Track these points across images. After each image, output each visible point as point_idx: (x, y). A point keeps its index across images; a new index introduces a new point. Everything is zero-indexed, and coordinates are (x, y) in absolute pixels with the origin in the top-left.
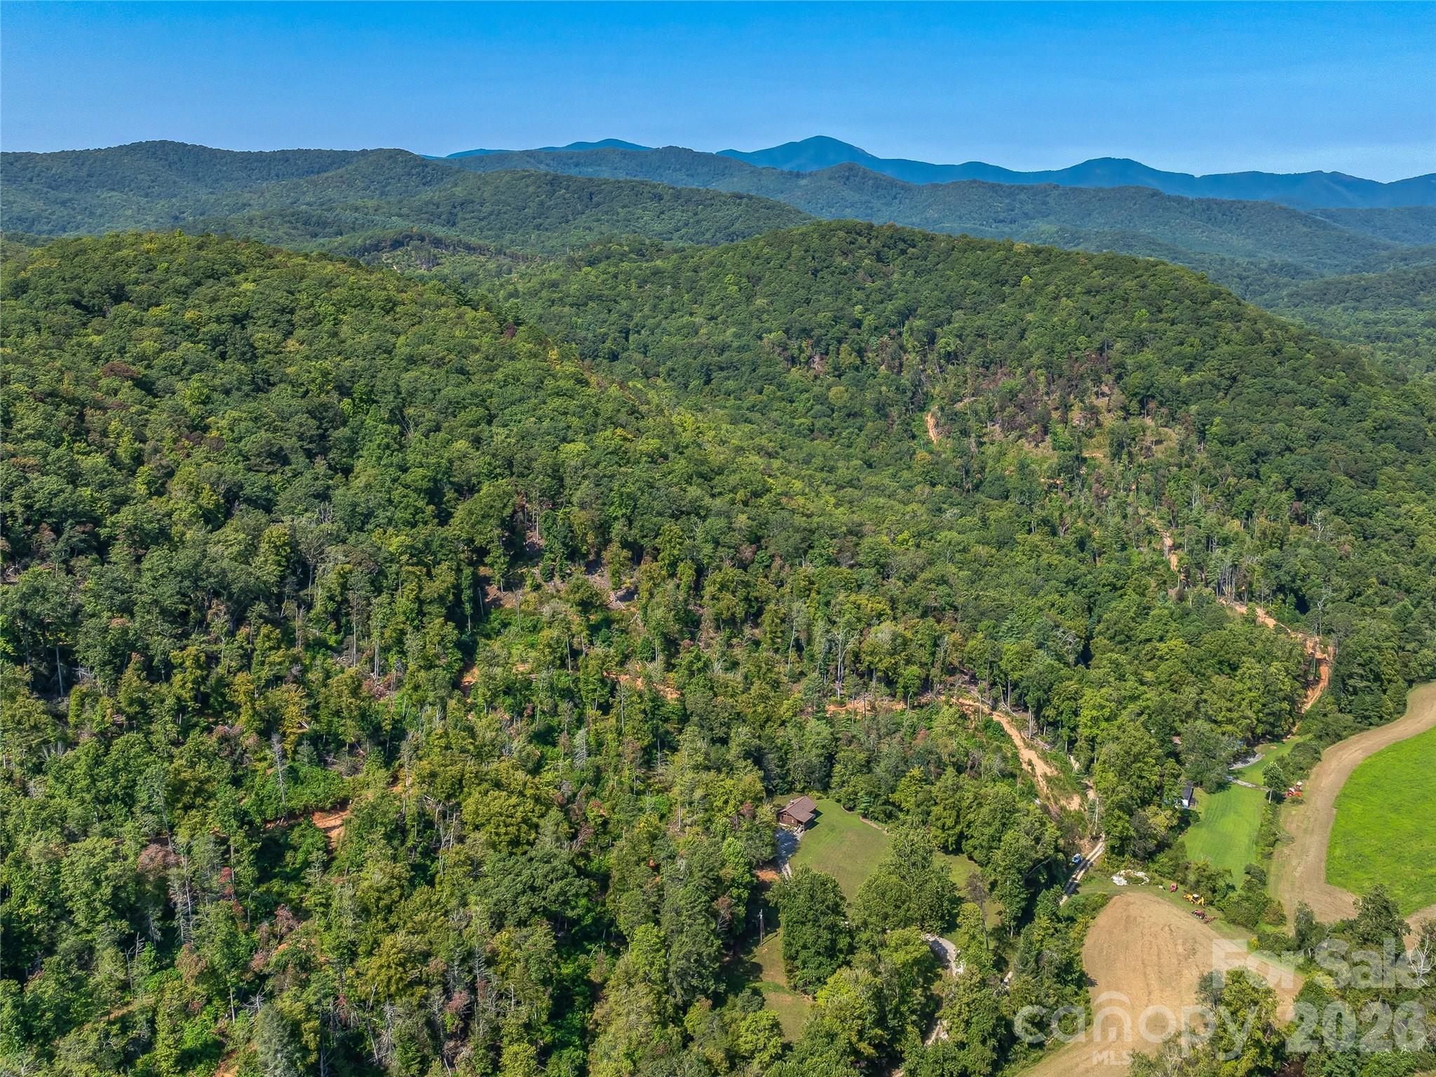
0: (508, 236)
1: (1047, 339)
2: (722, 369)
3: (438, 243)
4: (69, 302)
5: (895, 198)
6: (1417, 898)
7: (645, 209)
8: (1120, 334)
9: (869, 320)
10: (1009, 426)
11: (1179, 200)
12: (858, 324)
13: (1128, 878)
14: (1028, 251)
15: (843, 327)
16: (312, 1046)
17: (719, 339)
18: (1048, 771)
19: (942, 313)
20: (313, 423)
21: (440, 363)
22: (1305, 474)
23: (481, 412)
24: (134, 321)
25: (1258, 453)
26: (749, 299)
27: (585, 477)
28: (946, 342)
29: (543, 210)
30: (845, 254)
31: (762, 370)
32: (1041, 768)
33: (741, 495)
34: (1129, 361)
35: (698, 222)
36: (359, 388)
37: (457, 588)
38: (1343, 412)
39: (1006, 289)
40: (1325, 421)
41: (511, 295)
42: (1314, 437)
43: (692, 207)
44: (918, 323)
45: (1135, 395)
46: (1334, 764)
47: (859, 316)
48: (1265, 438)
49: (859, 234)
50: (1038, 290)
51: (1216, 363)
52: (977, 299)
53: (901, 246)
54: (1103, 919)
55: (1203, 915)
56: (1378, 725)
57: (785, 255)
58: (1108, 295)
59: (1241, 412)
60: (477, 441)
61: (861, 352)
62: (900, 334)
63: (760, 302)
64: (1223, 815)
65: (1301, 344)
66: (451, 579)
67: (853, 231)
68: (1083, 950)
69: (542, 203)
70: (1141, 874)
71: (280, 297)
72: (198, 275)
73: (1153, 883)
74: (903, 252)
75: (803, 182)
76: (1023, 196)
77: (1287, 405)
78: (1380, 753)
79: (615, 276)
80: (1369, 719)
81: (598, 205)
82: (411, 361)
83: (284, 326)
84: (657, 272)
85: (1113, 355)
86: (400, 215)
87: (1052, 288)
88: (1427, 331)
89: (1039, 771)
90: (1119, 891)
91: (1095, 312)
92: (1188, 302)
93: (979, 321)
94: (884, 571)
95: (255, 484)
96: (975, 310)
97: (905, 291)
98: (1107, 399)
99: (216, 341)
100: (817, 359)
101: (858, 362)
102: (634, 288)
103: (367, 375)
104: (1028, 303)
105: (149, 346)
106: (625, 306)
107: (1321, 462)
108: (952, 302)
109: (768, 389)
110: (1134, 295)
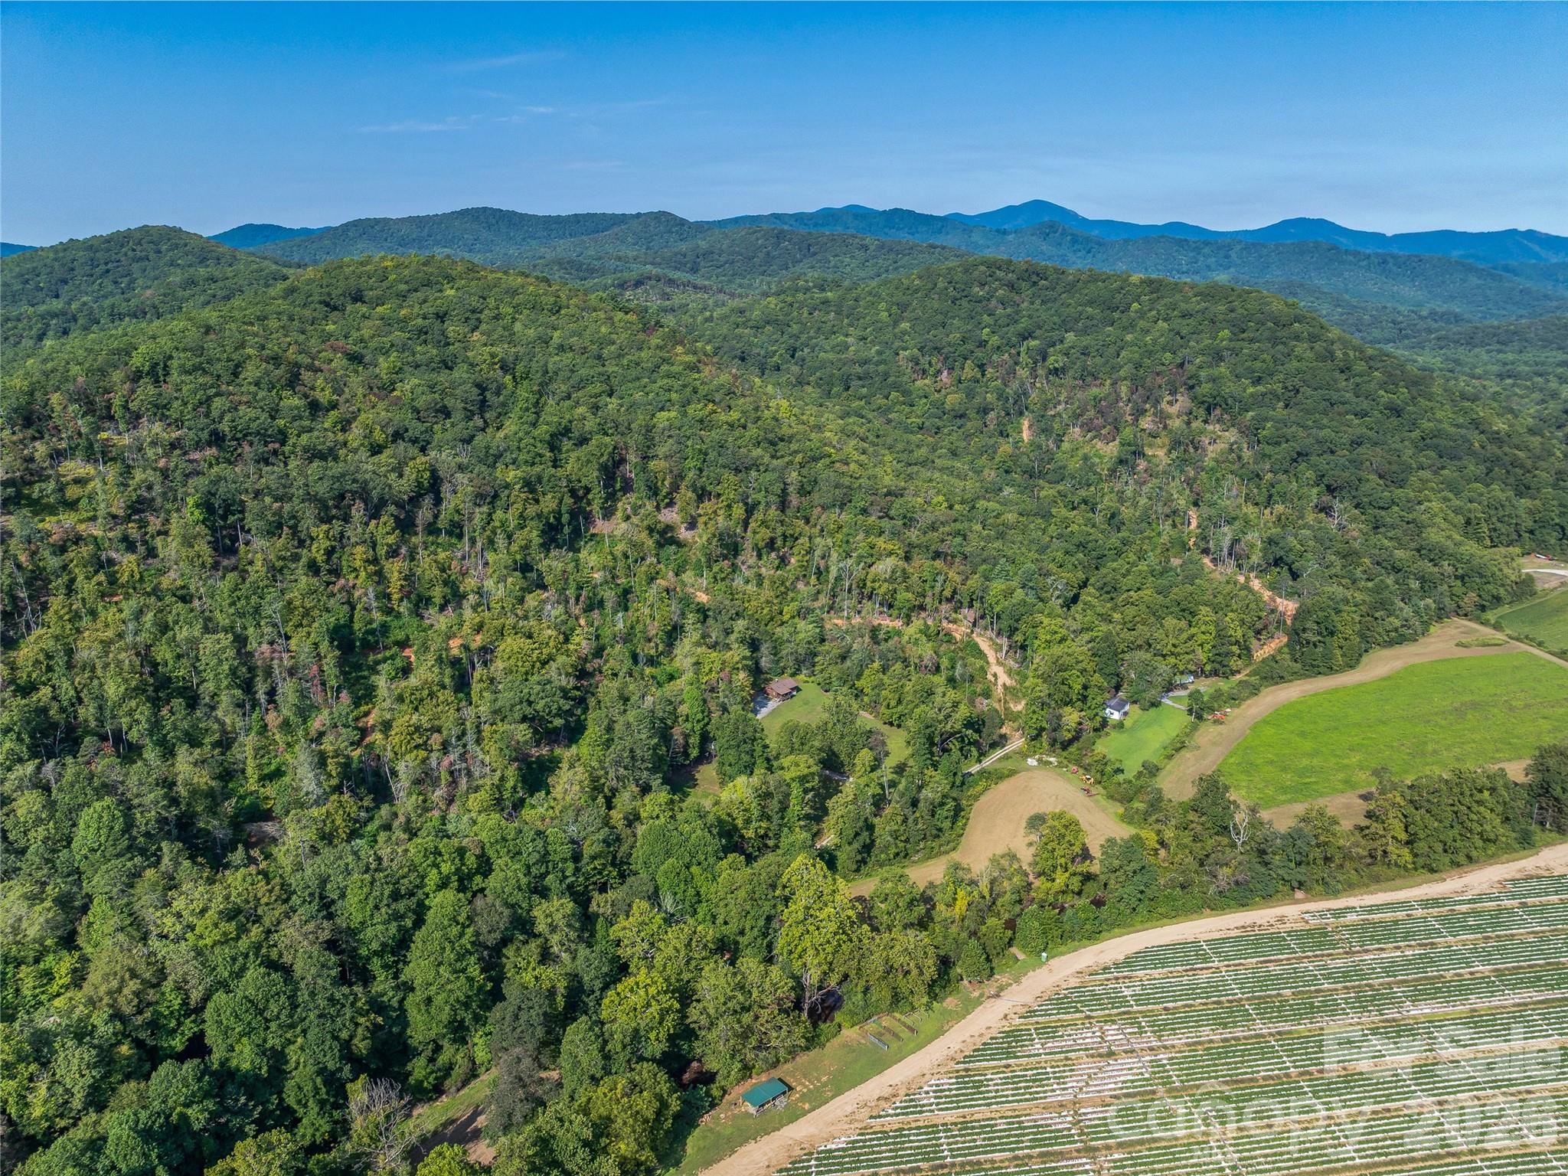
0: (738, 281)
1: (1137, 356)
2: (860, 379)
3: (671, 282)
4: (320, 303)
5: (1089, 252)
6: (1283, 798)
7: (852, 257)
8: (1202, 352)
9: (995, 340)
10: (1088, 427)
11: (1356, 254)
12: (982, 344)
13: (1040, 761)
14: (1142, 282)
15: (970, 346)
16: (334, 773)
17: (864, 355)
18: (1009, 682)
19: (1056, 335)
20: (476, 391)
21: (584, 351)
22: (1336, 473)
23: (605, 387)
24: (364, 316)
25: (1299, 454)
26: (896, 324)
27: (670, 437)
28: (1055, 360)
29: (769, 259)
30: (983, 285)
31: (891, 379)
32: (1004, 679)
33: (799, 458)
34: (1203, 374)
35: (896, 269)
36: (520, 368)
37: (558, 515)
38: (1394, 421)
39: (1116, 315)
40: (1371, 429)
41: (706, 320)
42: (1356, 443)
43: (892, 256)
44: (1033, 343)
45: (1203, 403)
46: (1269, 699)
47: (985, 337)
48: (1308, 441)
49: (999, 269)
50: (1142, 314)
51: (1281, 376)
52: (1089, 323)
53: (1035, 278)
54: (1004, 786)
55: (1087, 791)
56: (1325, 674)
57: (930, 286)
58: (1199, 317)
59: (1293, 418)
60: (595, 408)
61: (982, 367)
62: (1019, 354)
63: (905, 325)
64: (1148, 726)
65: (1372, 363)
66: (553, 505)
67: (993, 265)
68: (977, 804)
69: (768, 254)
70: (1052, 759)
71: (475, 302)
72: (415, 284)
73: (1060, 765)
74: (1035, 283)
75: (1010, 237)
76: (1206, 250)
77: (1340, 414)
78: (1316, 695)
79: (791, 305)
80: (1315, 668)
81: (815, 254)
82: (561, 348)
83: (473, 322)
84: (826, 302)
85: (1190, 368)
86: (652, 264)
87: (1154, 313)
88: (1560, 370)
89: (1000, 682)
90: (1029, 769)
91: (1184, 332)
92: (1270, 324)
93: (1086, 341)
94: (909, 521)
95: (416, 428)
96: (1084, 332)
97: (1030, 317)
98: (1176, 406)
99: (422, 332)
100: (945, 373)
101: (979, 376)
102: (806, 315)
103: (527, 358)
104: (1131, 326)
105: (366, 333)
106: (795, 328)
107: (1357, 463)
108: (1066, 325)
109: (894, 394)
110: (1221, 317)
